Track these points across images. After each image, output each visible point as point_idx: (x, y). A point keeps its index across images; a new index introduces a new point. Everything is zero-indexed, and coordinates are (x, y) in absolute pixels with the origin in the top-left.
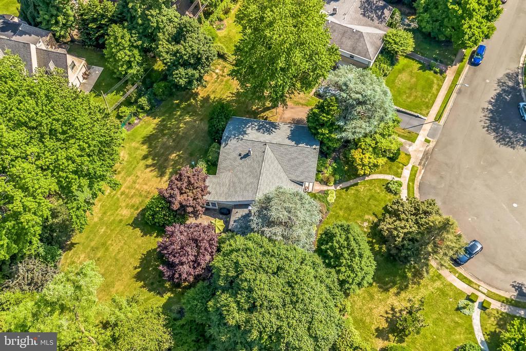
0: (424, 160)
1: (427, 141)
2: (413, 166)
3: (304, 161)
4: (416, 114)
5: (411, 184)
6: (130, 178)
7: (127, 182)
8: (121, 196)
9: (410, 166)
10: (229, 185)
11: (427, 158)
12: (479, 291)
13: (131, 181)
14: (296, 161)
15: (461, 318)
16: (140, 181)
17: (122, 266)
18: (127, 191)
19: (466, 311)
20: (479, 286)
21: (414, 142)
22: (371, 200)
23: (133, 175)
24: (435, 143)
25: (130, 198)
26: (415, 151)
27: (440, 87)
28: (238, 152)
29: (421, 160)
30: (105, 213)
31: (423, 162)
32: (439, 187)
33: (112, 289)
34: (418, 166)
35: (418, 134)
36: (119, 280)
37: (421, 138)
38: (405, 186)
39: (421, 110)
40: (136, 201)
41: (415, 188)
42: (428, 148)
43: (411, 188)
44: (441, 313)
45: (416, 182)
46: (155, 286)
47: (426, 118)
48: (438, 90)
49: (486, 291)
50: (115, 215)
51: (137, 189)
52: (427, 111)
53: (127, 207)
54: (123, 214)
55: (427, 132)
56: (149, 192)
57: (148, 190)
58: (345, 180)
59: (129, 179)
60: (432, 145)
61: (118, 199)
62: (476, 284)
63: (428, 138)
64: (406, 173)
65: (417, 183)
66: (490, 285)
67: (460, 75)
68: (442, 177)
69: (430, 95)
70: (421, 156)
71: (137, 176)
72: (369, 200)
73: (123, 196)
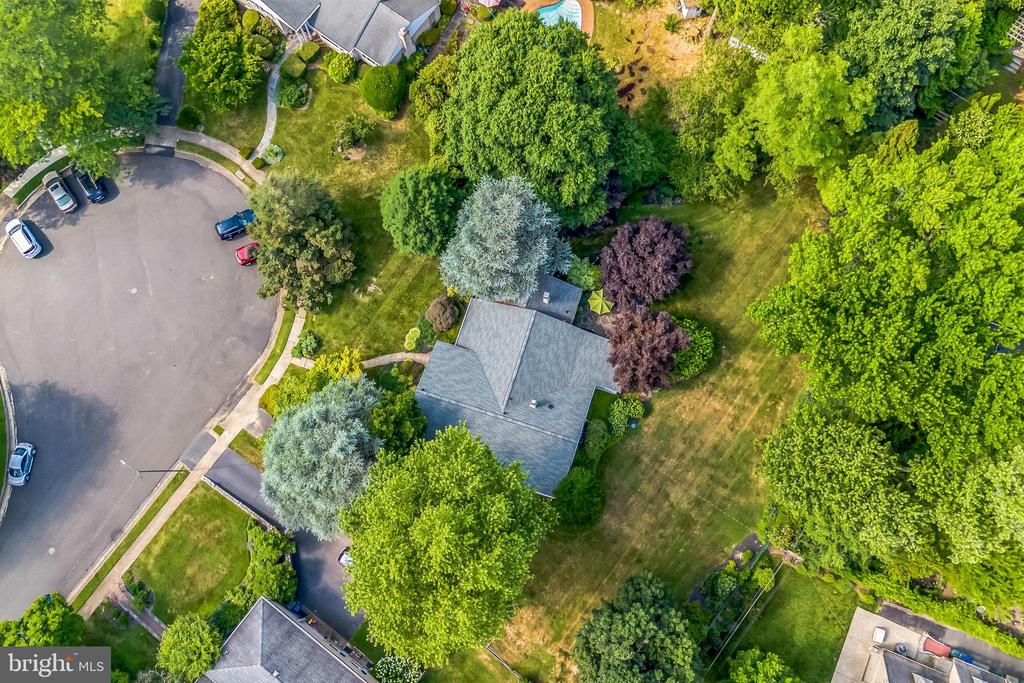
0: (239, 394)
1: (219, 430)
2: (262, 383)
3: (447, 374)
4: (217, 488)
5: (278, 351)
6: (744, 429)
7: (749, 420)
8: (757, 395)
9: (268, 384)
10: (574, 360)
11: (234, 395)
12: (246, 174)
13: (742, 422)
14: (457, 377)
15: (287, 143)
16: (727, 420)
17: (746, 274)
18: (747, 404)
19: (276, 148)
20: (243, 180)
21: (243, 430)
22: (351, 327)
23: (739, 433)
24: (209, 425)
25: (741, 388)
26: (247, 413)
27: (147, 551)
28: (554, 412)
29: (244, 394)
30: (782, 367)
31: (243, 389)
32: (236, 339)
33: (760, 242)
34: (254, 382)
35: (230, 446)
36: (750, 255)
37: (229, 436)
38: (290, 347)
39: (205, 496)
40: (730, 381)
41: (274, 342)
42: (223, 417)
43: (281, 342)
44: (309, 152)
45: (269, 354)
46: (697, 239)
47: (202, 478)
48: (155, 540)
49: (239, 173)
50: (765, 360)
51: (731, 403)
52: (194, 495)
53: (746, 374)
54: (751, 361)
55: (214, 448)
56: (711, 393)
57: (711, 399)
58: (381, 369)
59: (746, 426)
60: (214, 422)
61: (763, 390)
62: (246, 183)
63: (215, 435)
64: (278, 373)
65: (268, 352)
66: (228, 180)
67: (97, 575)
68: (225, 355)
69: (174, 530)
70: (242, 403)
71: (732, 430)
72: (354, 328)
73: (754, 394)
